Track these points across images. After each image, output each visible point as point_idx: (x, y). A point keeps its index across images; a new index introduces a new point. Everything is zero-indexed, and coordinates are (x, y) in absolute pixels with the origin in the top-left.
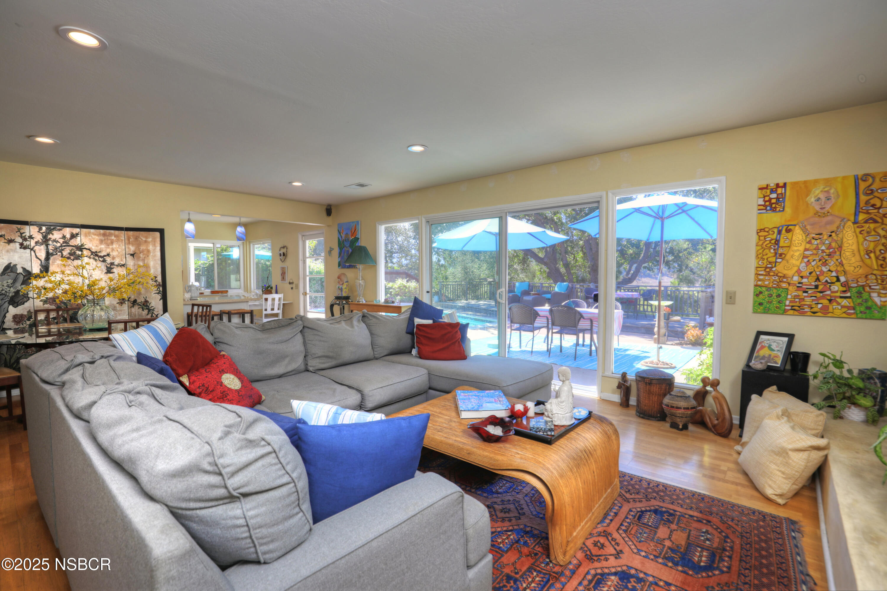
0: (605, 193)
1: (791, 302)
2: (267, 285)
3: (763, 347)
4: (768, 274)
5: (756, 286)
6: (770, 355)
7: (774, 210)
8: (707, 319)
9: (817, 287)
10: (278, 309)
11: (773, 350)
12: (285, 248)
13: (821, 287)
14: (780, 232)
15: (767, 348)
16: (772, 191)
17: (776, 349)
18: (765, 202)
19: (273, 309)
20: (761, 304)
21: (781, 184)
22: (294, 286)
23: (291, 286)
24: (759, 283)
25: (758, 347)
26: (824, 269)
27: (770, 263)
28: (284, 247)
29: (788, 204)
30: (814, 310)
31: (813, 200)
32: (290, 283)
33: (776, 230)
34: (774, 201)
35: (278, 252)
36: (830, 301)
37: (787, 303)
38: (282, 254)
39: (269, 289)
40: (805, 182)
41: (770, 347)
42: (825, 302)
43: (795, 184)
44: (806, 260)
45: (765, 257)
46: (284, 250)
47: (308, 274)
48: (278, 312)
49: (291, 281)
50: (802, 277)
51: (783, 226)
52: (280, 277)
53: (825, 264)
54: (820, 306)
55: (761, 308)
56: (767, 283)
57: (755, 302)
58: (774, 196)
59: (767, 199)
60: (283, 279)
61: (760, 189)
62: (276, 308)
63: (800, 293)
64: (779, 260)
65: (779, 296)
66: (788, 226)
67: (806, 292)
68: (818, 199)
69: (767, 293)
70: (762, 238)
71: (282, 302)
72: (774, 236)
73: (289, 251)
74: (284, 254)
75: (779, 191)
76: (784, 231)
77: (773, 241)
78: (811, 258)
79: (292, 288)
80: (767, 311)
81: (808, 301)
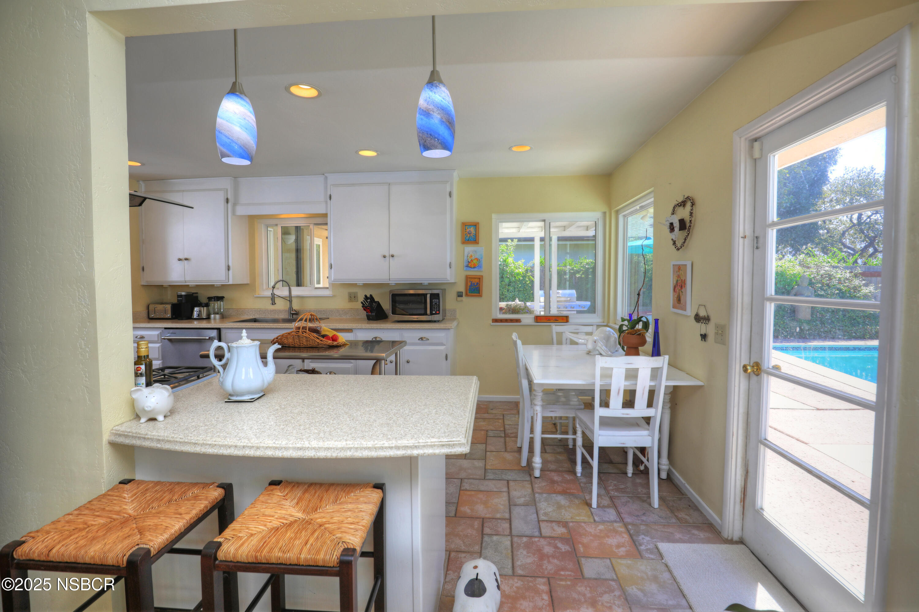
2: (635, 317)
10: (650, 404)
12: (689, 204)
19: (629, 403)
22: (710, 329)
23: (702, 328)
28: (683, 204)
32: (698, 318)
35: (667, 217)
38: (677, 225)
39: (640, 326)
46: (683, 213)
47: (771, 289)
48: (650, 412)
49: (702, 313)
52: (671, 297)
60: (679, 301)
62: (641, 399)
71: (664, 383)
73: (699, 211)
74: (683, 225)
79: (704, 337)
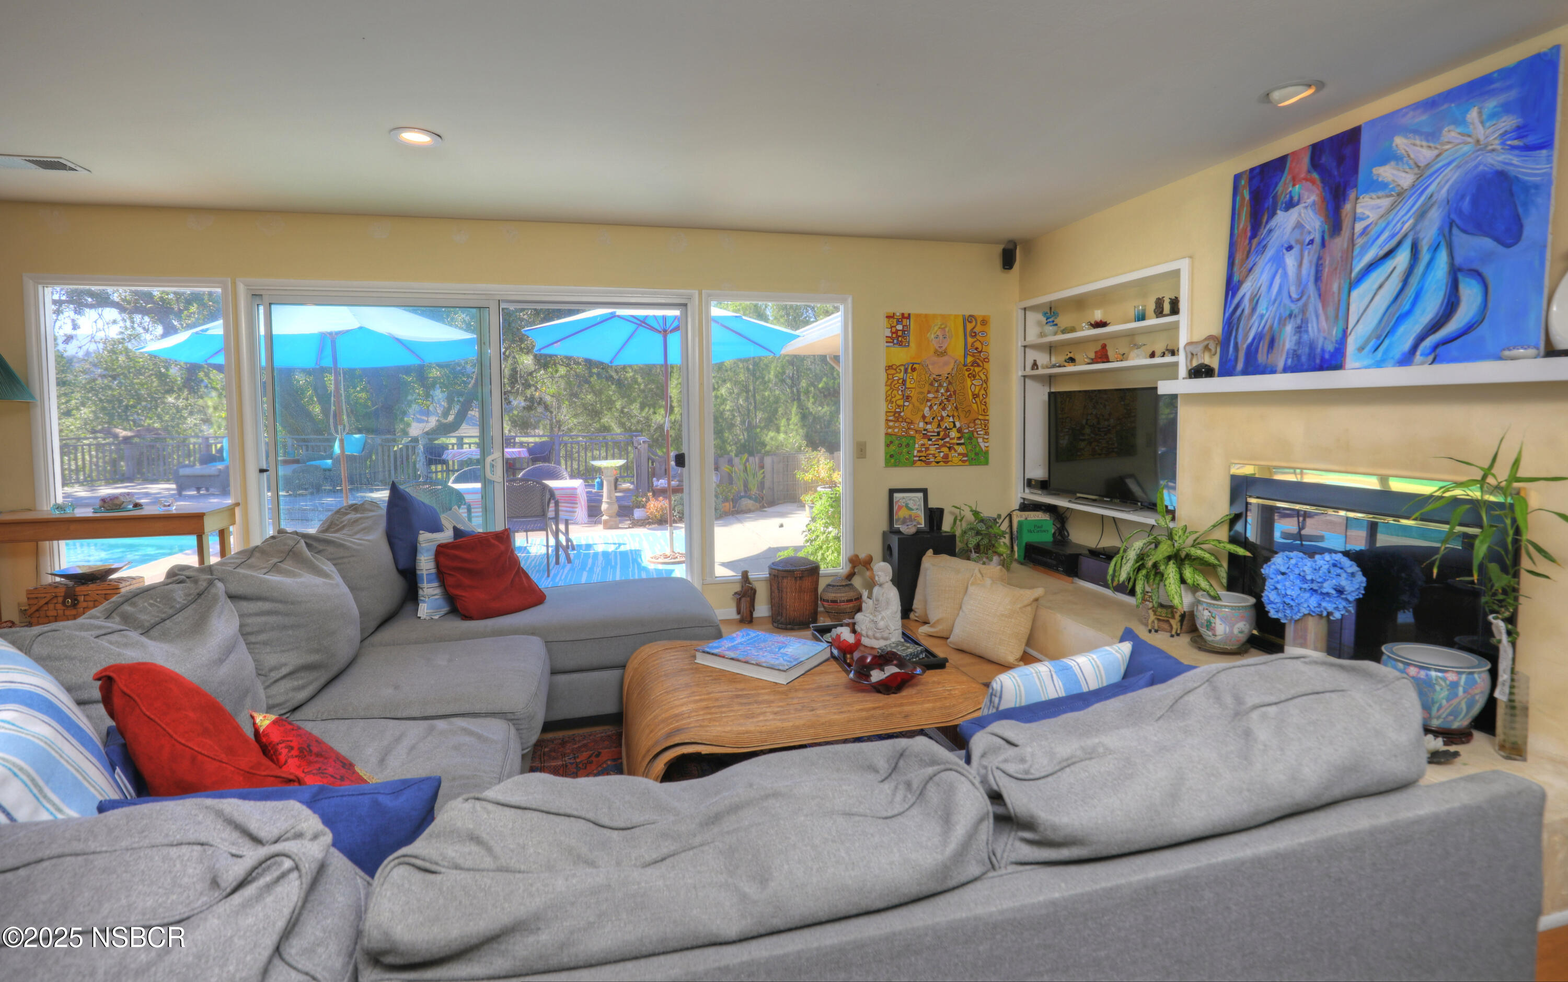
0: (696, 293)
1: (919, 451)
3: (900, 508)
4: (897, 420)
5: (887, 434)
6: (910, 516)
7: (900, 344)
8: (655, 484)
9: (938, 434)
11: (911, 509)
13: (942, 434)
14: (906, 370)
15: (904, 508)
16: (898, 322)
17: (914, 507)
18: (893, 333)
20: (892, 456)
21: (906, 315)
24: (890, 431)
25: (895, 508)
26: (944, 414)
27: (899, 406)
29: (912, 338)
30: (938, 459)
31: (933, 336)
33: (902, 368)
34: (900, 333)
36: (950, 448)
37: (915, 453)
40: (926, 316)
41: (907, 506)
42: (945, 450)
43: (918, 316)
44: (929, 404)
45: (894, 400)
50: (927, 423)
51: (908, 364)
53: (944, 409)
54: (942, 454)
55: (893, 461)
56: (896, 430)
57: (886, 453)
58: (900, 327)
59: (894, 330)
61: (887, 317)
63: (925, 441)
64: (906, 404)
65: (908, 445)
66: (913, 364)
67: (930, 440)
68: (937, 337)
69: (897, 442)
70: (890, 377)
72: (901, 375)
75: (905, 322)
76: (909, 370)
77: (901, 381)
78: (933, 401)
80: (897, 464)
81: (932, 450)
